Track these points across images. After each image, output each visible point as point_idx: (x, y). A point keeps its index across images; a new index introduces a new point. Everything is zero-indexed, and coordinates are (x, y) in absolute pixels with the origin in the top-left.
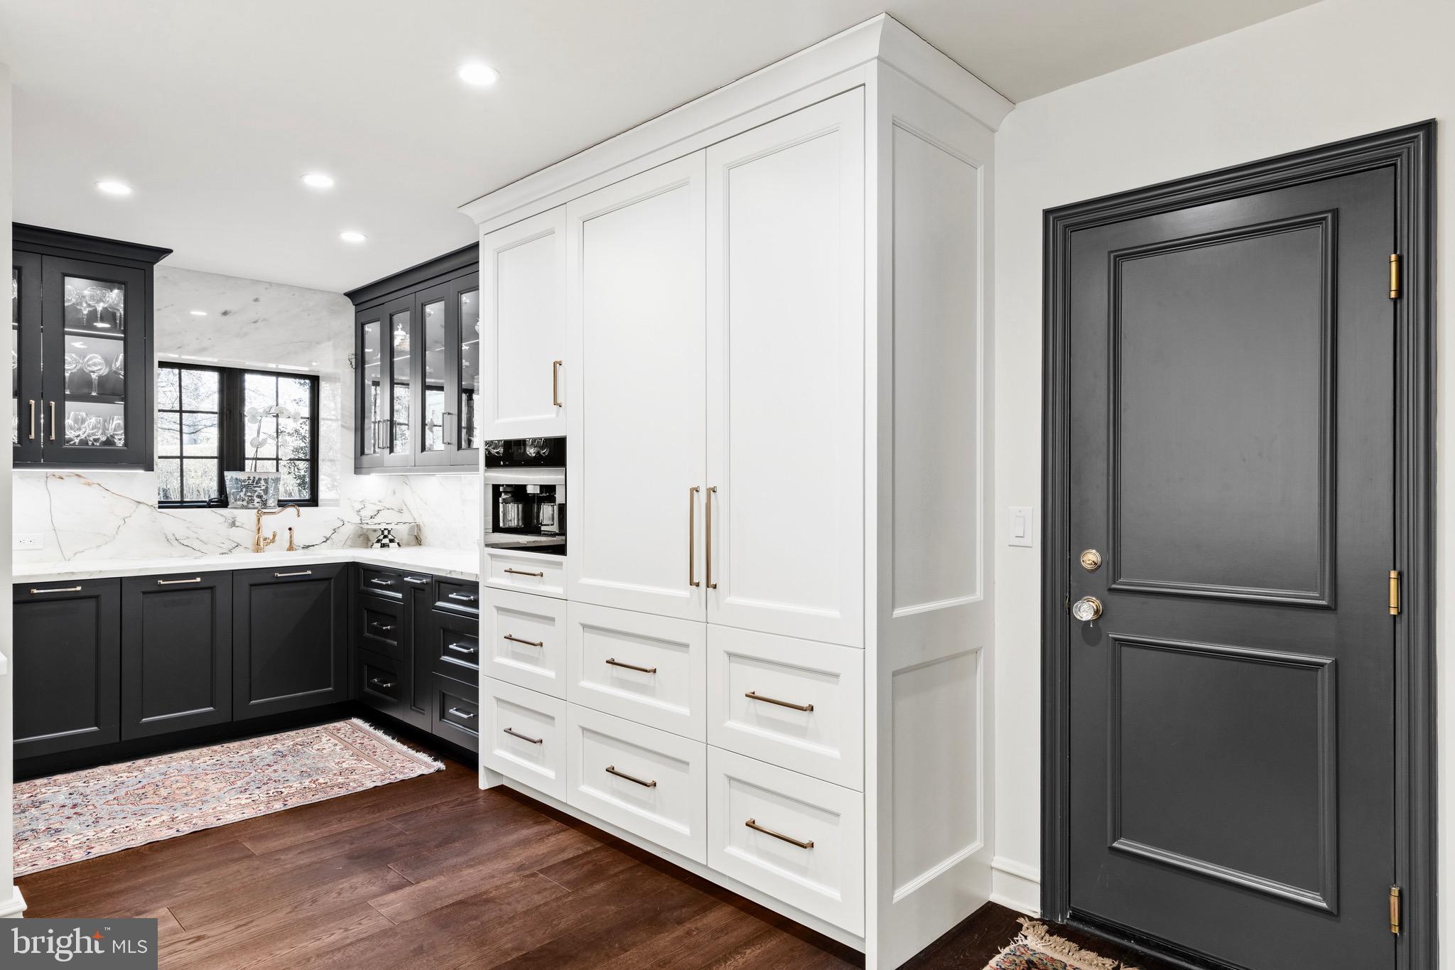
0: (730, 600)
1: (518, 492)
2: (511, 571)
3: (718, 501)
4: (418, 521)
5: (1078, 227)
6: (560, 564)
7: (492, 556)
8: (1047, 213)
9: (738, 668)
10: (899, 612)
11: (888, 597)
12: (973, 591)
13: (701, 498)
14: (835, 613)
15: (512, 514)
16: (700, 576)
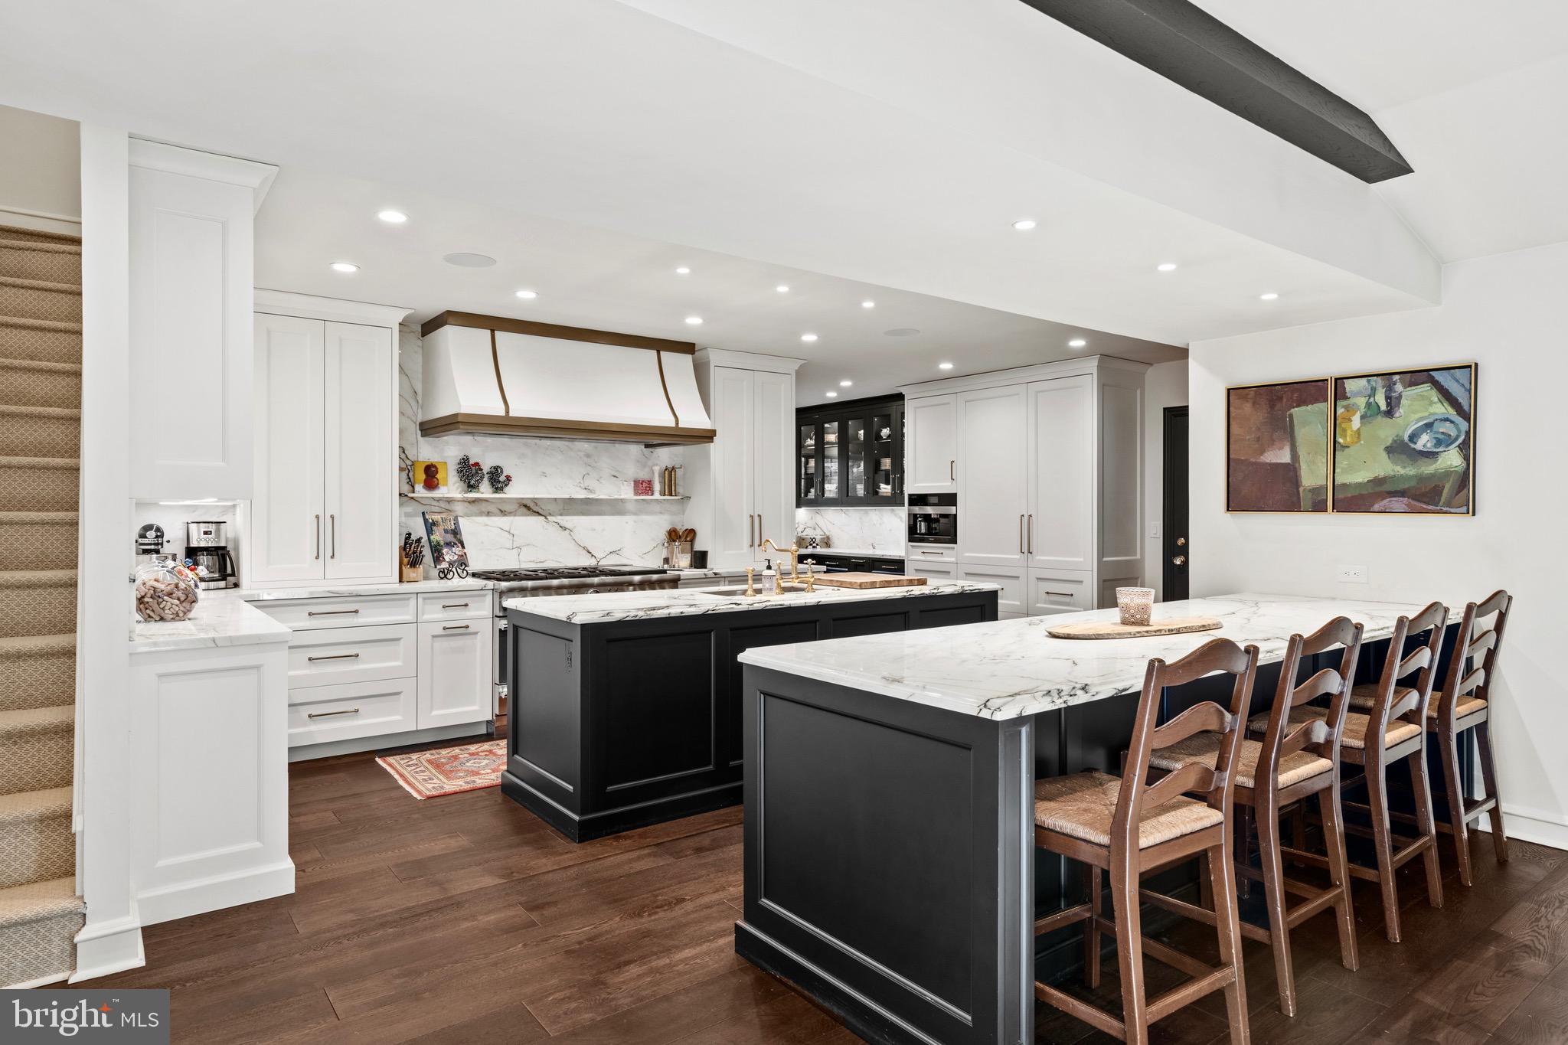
0: (1038, 558)
1: (927, 518)
2: (924, 553)
3: (1034, 518)
4: (828, 534)
5: (1176, 416)
6: (954, 548)
7: (913, 546)
8: (1165, 409)
9: (1042, 584)
10: (1105, 559)
11: (1102, 553)
12: (1136, 556)
13: (1025, 519)
14: (1082, 559)
15: (922, 527)
16: (1025, 549)
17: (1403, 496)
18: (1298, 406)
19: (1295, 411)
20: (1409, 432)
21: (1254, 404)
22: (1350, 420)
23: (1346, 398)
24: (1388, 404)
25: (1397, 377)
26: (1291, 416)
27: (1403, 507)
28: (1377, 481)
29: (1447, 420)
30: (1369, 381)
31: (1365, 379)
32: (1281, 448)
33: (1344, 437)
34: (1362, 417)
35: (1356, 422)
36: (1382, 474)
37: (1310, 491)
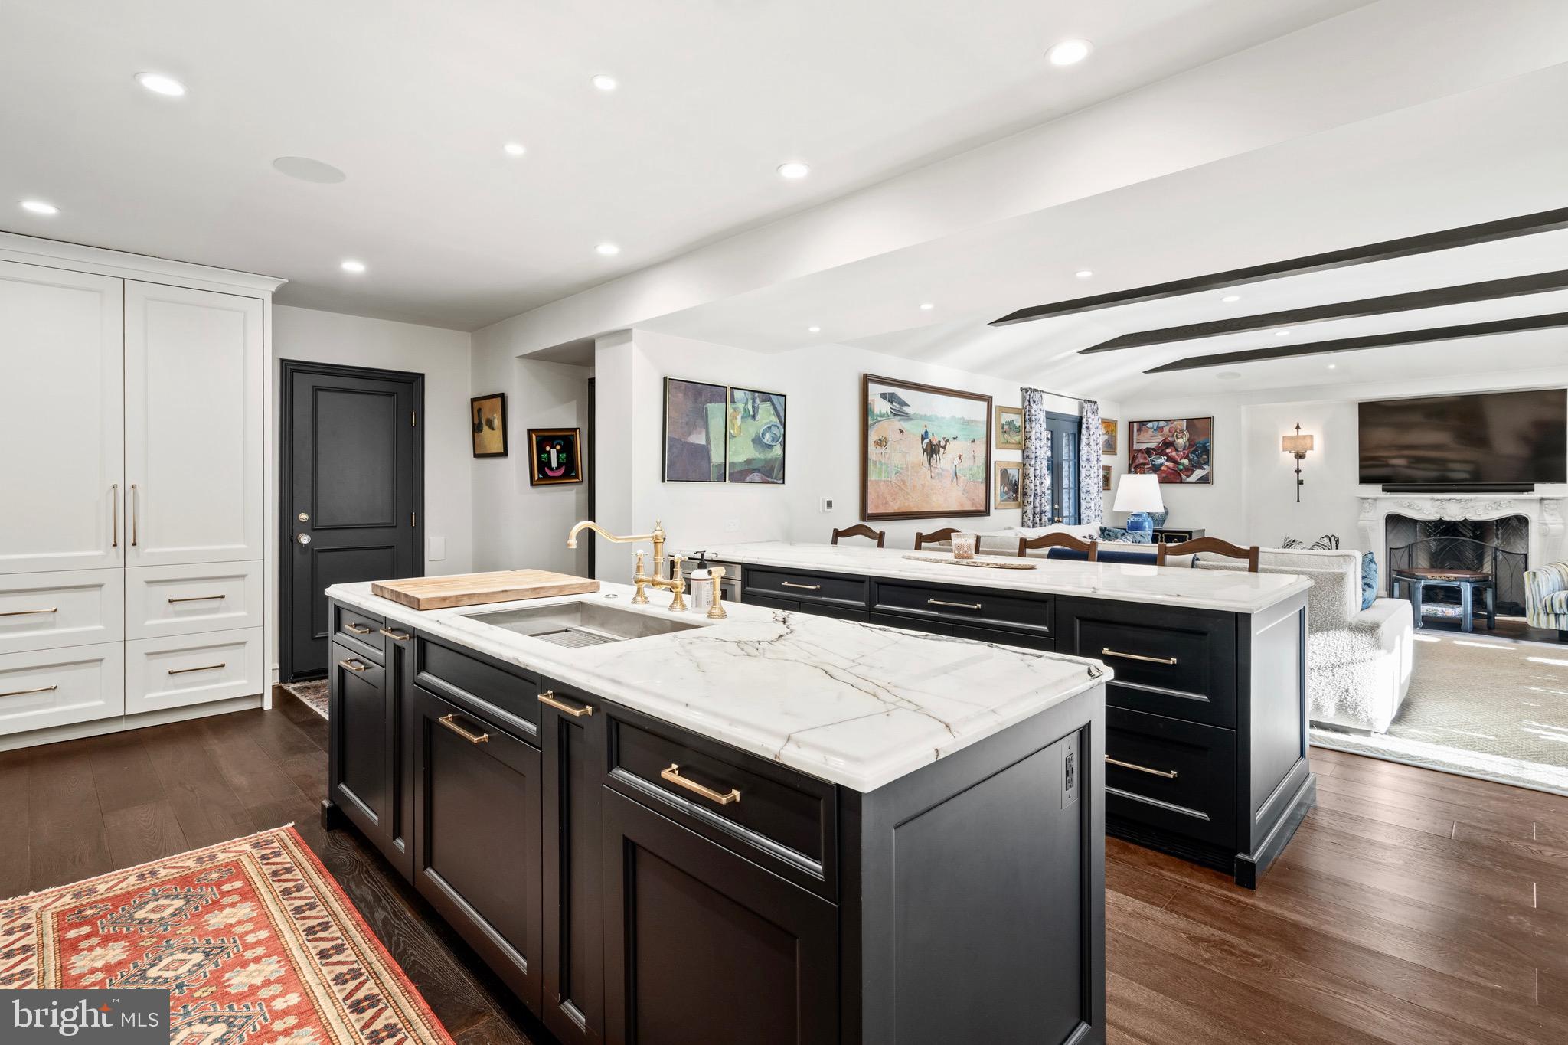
17: (759, 472)
18: (710, 402)
19: (709, 406)
20: (761, 431)
21: (685, 394)
22: (736, 419)
23: (734, 402)
24: (753, 411)
25: (757, 394)
26: (706, 408)
27: (758, 479)
28: (748, 462)
29: (776, 426)
30: (745, 393)
31: (743, 392)
32: (700, 433)
33: (734, 430)
34: (742, 417)
35: (739, 421)
36: (750, 457)
37: (716, 466)
